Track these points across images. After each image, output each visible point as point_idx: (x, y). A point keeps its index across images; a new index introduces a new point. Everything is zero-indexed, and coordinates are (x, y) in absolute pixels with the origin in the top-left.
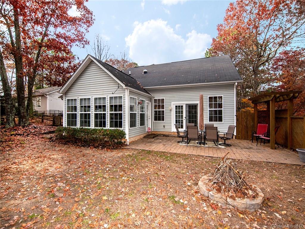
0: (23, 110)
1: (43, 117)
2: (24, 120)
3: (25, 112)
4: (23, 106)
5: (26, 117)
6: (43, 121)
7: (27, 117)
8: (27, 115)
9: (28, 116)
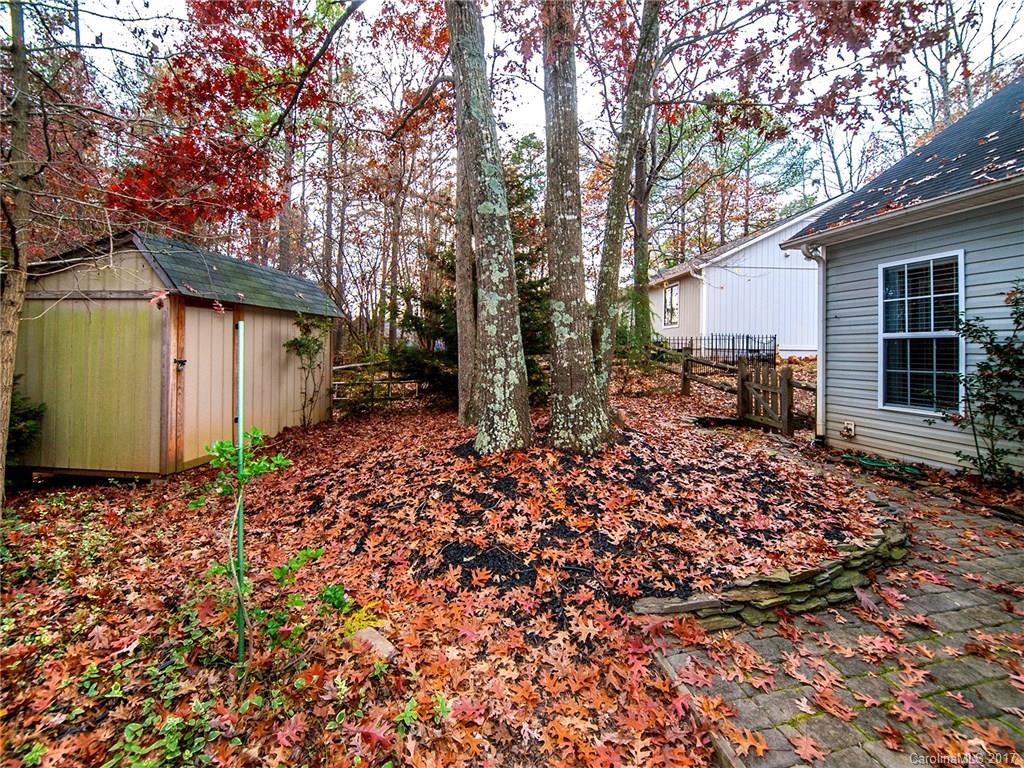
0: (571, 327)
1: (686, 369)
2: (572, 407)
3: (581, 344)
4: (567, 300)
5: (584, 377)
6: (686, 391)
7: (598, 381)
8: (597, 363)
9: (597, 372)
